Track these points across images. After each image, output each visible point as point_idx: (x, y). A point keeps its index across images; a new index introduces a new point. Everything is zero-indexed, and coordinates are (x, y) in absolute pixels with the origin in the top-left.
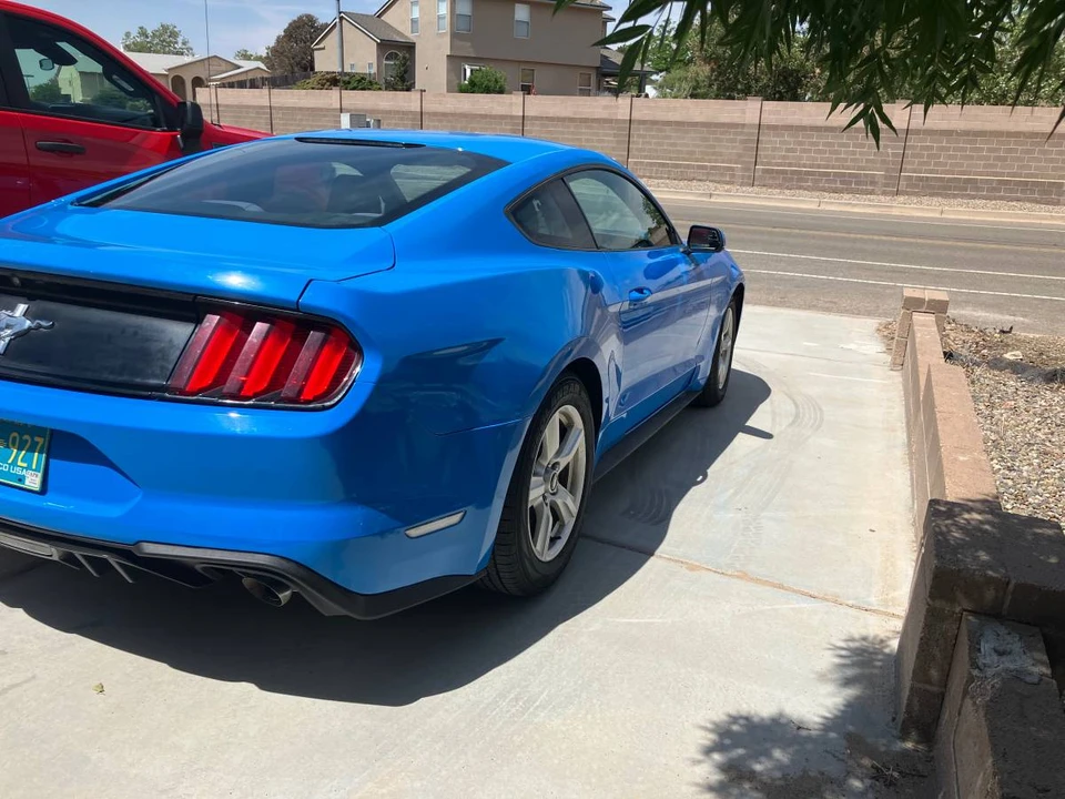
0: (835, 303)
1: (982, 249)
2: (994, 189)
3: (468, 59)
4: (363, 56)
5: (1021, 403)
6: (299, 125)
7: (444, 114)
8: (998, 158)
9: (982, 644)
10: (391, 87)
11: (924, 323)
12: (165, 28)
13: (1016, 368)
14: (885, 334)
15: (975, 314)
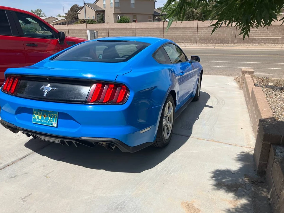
0: (222, 73)
1: (258, 57)
2: (261, 41)
3: (119, 14)
4: (91, 15)
5: (274, 96)
6: (76, 34)
7: (114, 29)
8: (261, 32)
9: (277, 150)
10: (99, 22)
11: (248, 77)
12: (38, 10)
13: (272, 87)
14: (237, 80)
15: (259, 74)
